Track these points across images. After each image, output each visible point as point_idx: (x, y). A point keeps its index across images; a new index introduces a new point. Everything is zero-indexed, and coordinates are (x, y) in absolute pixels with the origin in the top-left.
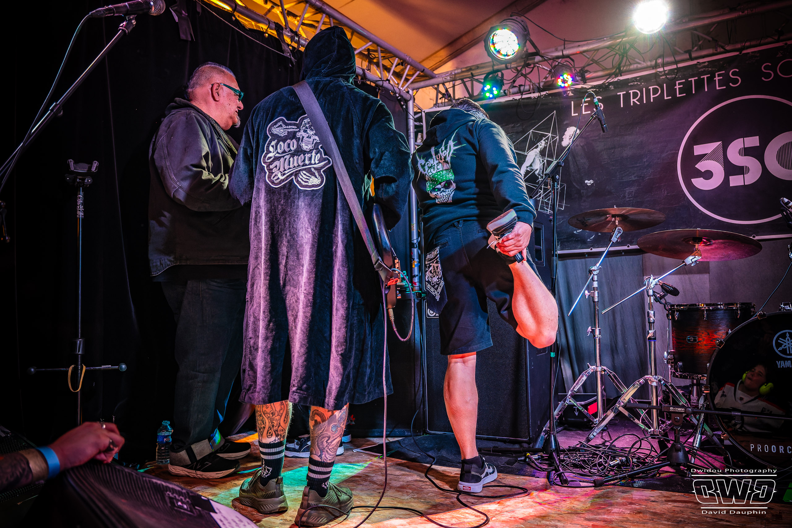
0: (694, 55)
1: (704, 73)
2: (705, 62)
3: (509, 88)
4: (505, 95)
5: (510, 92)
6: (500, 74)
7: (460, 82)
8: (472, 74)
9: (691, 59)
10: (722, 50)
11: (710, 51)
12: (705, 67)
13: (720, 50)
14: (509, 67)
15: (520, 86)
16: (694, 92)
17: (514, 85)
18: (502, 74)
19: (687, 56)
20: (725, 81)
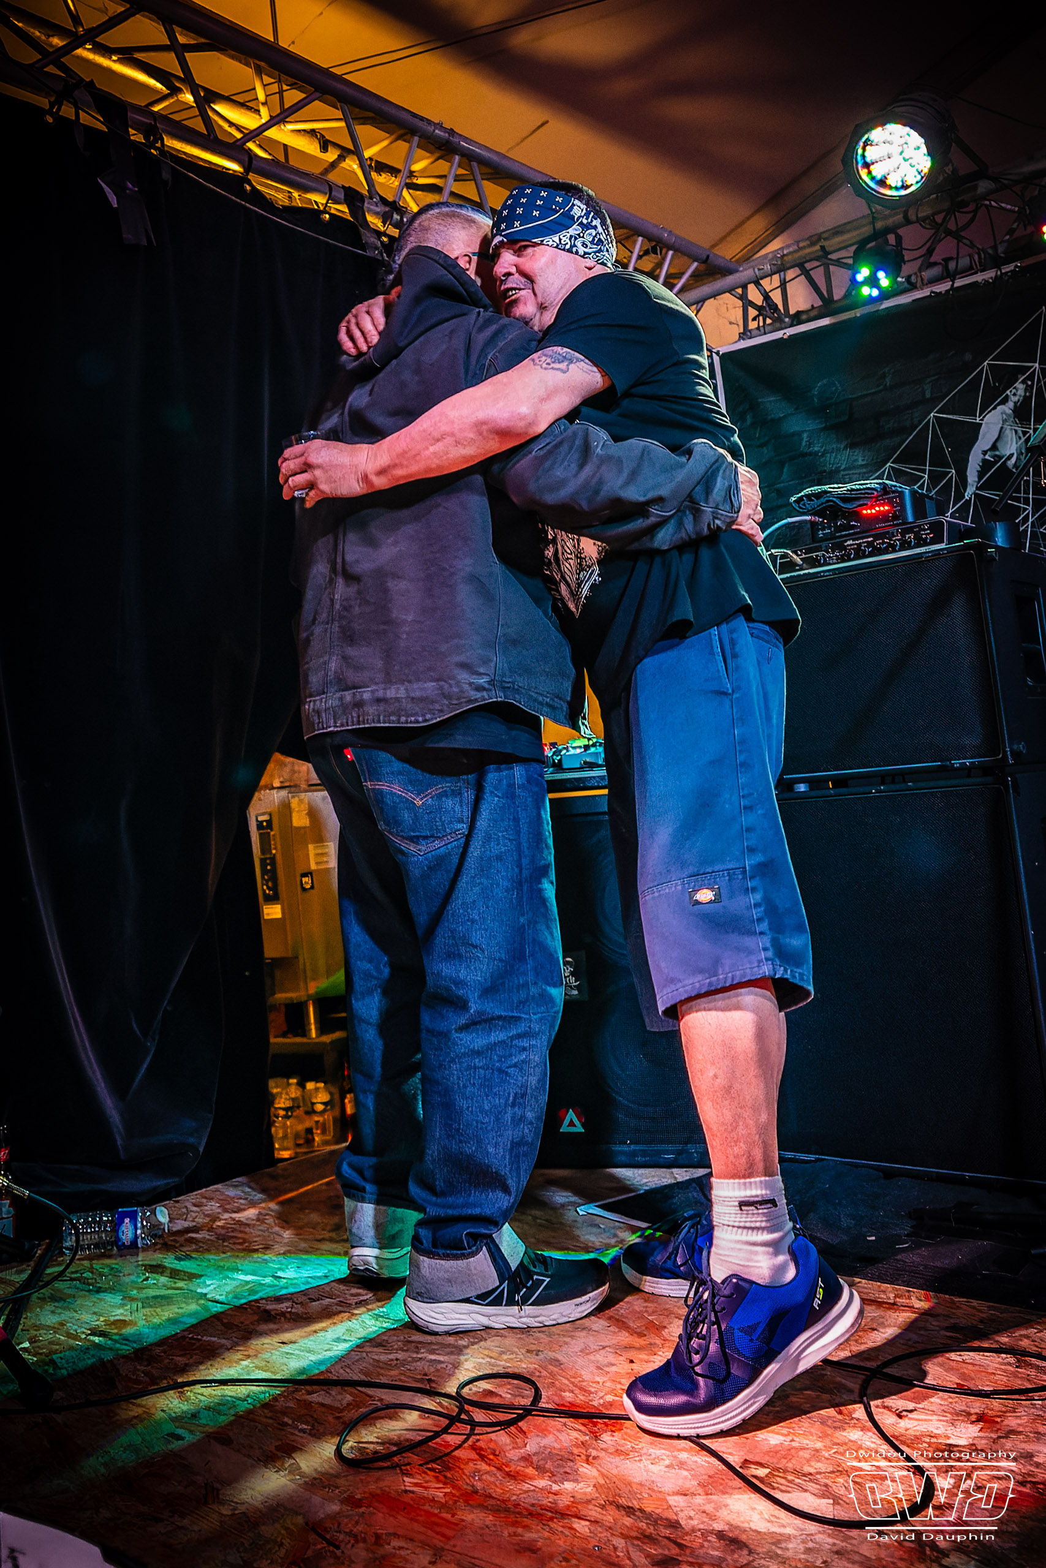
3: (920, 270)
4: (912, 287)
5: (922, 280)
6: (891, 238)
7: (796, 271)
8: (823, 248)
14: (913, 218)
15: (947, 260)
17: (932, 260)
18: (899, 239)
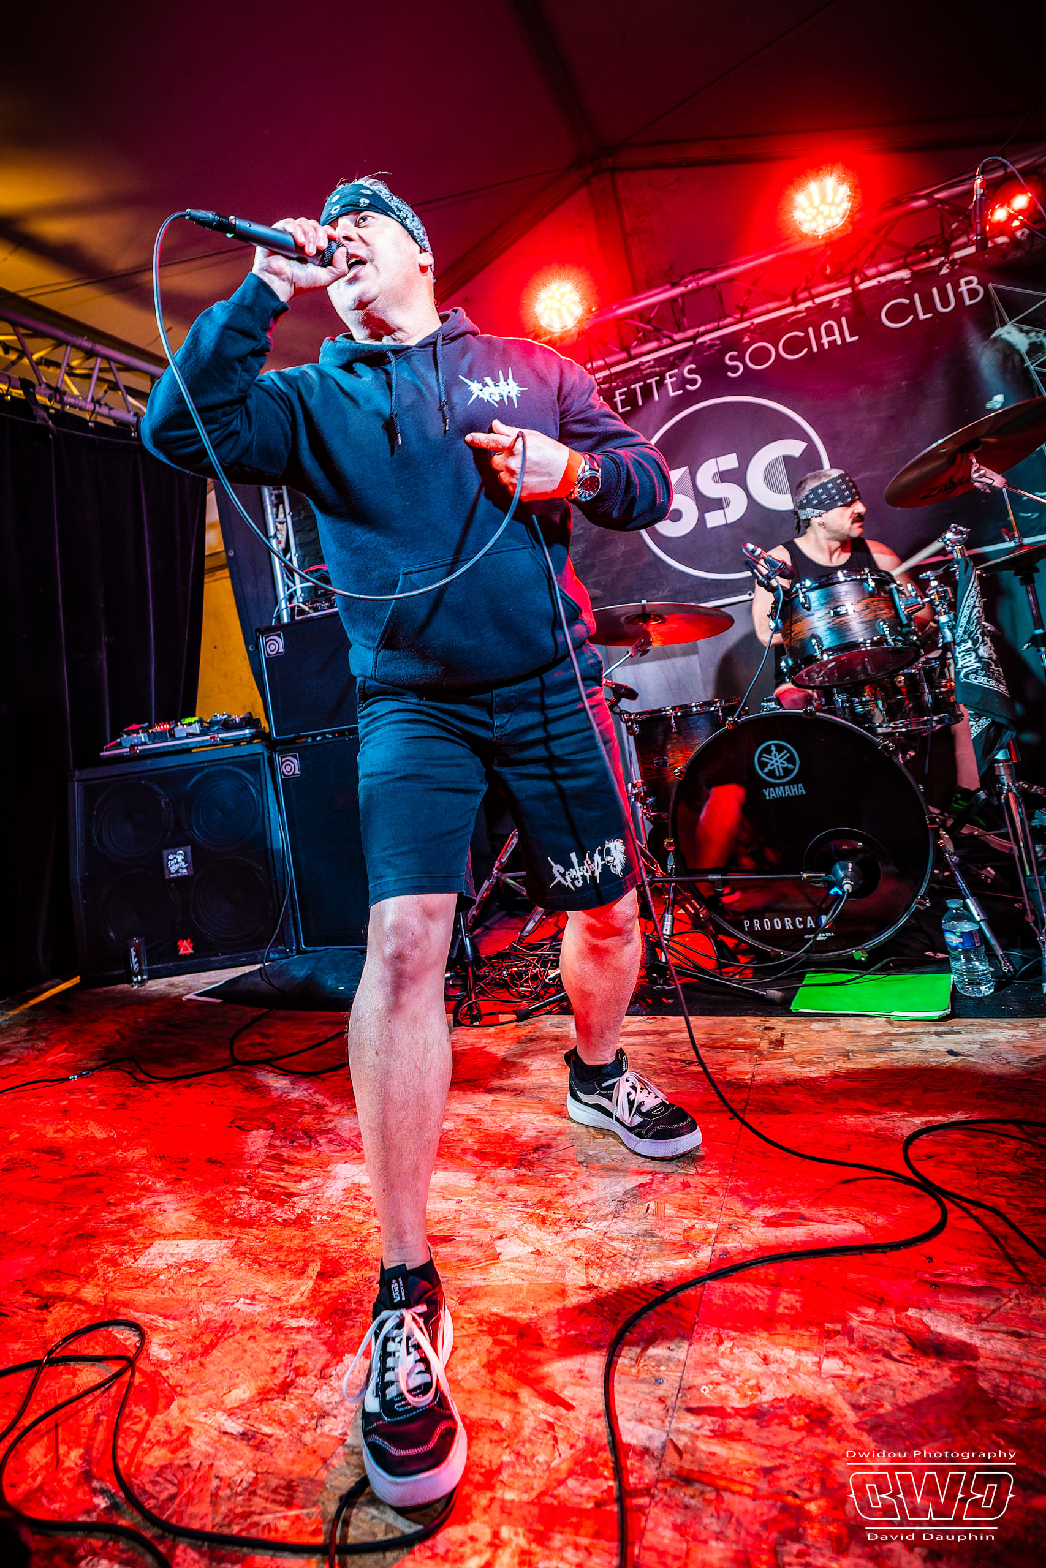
0: (633, 352)
1: (651, 375)
2: (649, 361)
9: (631, 358)
10: (669, 341)
11: (654, 345)
12: (650, 367)
13: (665, 341)
16: (640, 403)
19: (624, 355)
20: (682, 383)
